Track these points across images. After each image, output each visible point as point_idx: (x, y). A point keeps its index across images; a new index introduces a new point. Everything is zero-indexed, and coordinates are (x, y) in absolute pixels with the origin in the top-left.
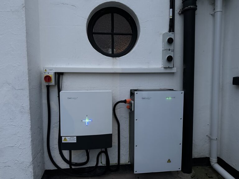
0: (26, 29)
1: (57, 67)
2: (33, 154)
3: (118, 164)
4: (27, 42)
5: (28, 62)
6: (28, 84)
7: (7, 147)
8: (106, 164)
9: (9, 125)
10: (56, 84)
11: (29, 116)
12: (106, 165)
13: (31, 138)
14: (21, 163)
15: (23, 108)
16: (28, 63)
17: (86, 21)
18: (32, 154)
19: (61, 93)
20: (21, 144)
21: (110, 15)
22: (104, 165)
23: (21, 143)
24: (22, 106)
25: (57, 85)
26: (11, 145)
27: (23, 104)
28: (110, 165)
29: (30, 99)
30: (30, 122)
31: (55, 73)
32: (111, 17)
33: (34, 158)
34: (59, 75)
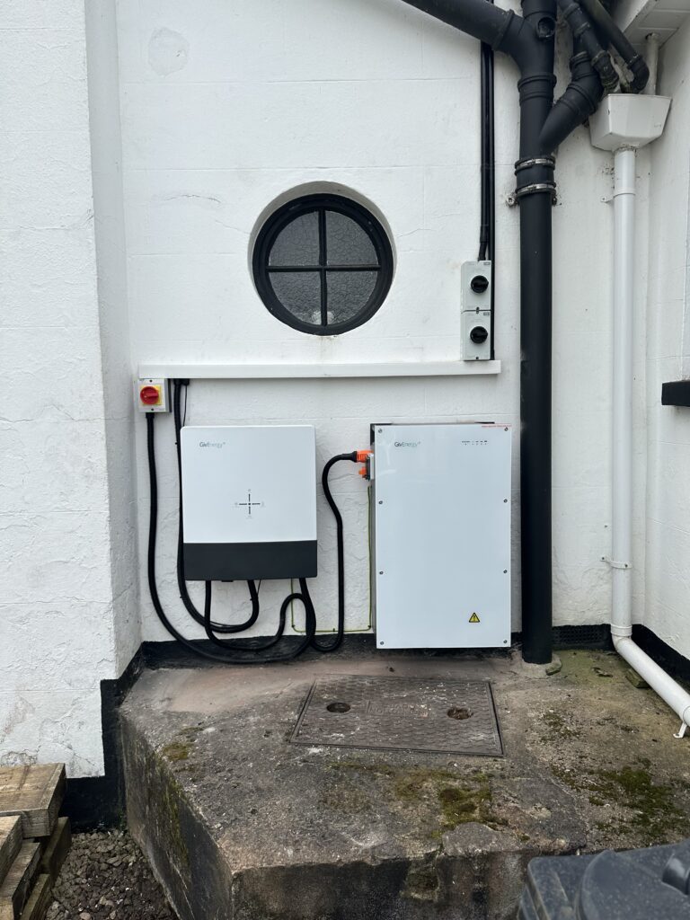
0: (98, 271)
1: (171, 363)
2: (115, 585)
3: (339, 631)
4: (99, 302)
5: (102, 351)
6: (103, 407)
7: (52, 563)
8: (307, 631)
9: (57, 508)
10: (171, 411)
11: (106, 487)
12: (305, 634)
13: (109, 543)
14: (86, 605)
15: (91, 468)
16: (103, 355)
17: (248, 239)
18: (112, 583)
19: (182, 430)
20: (85, 557)
21: (314, 216)
22: (299, 634)
23: (85, 554)
24: (89, 462)
25: (173, 413)
26: (64, 560)
27: (90, 457)
28: (317, 634)
29: (107, 445)
30: (107, 501)
31: (169, 380)
32: (317, 222)
33: (117, 595)
34: (178, 385)
